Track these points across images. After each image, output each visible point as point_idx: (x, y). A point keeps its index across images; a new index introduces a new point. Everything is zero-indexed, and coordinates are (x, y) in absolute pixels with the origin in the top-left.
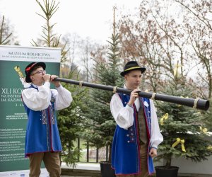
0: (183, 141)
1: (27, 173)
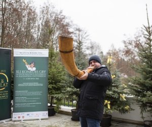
0: (109, 102)
1: (30, 113)
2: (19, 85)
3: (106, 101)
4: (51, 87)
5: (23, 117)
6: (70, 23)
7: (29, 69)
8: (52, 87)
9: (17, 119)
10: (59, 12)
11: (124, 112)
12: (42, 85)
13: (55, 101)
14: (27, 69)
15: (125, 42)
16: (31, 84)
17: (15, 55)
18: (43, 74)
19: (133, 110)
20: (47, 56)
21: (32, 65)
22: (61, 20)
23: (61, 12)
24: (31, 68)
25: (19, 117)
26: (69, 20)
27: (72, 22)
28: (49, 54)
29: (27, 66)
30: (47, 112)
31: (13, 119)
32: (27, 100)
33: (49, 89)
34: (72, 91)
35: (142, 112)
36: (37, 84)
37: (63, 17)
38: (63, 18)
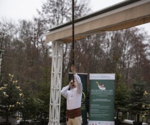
1: (101, 122)
2: (94, 100)
6: (144, 35)
7: (101, 88)
12: (110, 101)
14: (98, 89)
16: (101, 100)
17: (91, 79)
18: (111, 92)
20: (114, 79)
24: (102, 88)
25: (93, 124)
27: (146, 33)
28: (116, 78)
29: (99, 86)
30: (114, 122)
32: (99, 112)
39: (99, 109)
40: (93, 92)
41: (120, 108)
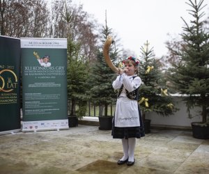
0: (147, 100)
1: (45, 122)
2: (30, 86)
3: (143, 99)
4: (71, 88)
5: (36, 127)
6: (94, 23)
7: (43, 64)
8: (73, 88)
9: (29, 129)
10: (77, 7)
11: (166, 115)
12: (59, 85)
13: (77, 108)
14: (39, 65)
15: (168, 43)
16: (44, 85)
18: (60, 70)
19: (179, 110)
20: (66, 47)
21: (46, 59)
22: (82, 19)
23: (81, 8)
24: (45, 64)
25: (31, 127)
26: (93, 20)
27: (96, 21)
29: (39, 61)
30: (67, 121)
31: (23, 130)
32: (41, 105)
33: (69, 91)
34: (99, 90)
35: (188, 110)
36: (52, 85)
37: (84, 14)
38: (84, 16)
39: (41, 101)
40: (28, 71)
41: (77, 96)
